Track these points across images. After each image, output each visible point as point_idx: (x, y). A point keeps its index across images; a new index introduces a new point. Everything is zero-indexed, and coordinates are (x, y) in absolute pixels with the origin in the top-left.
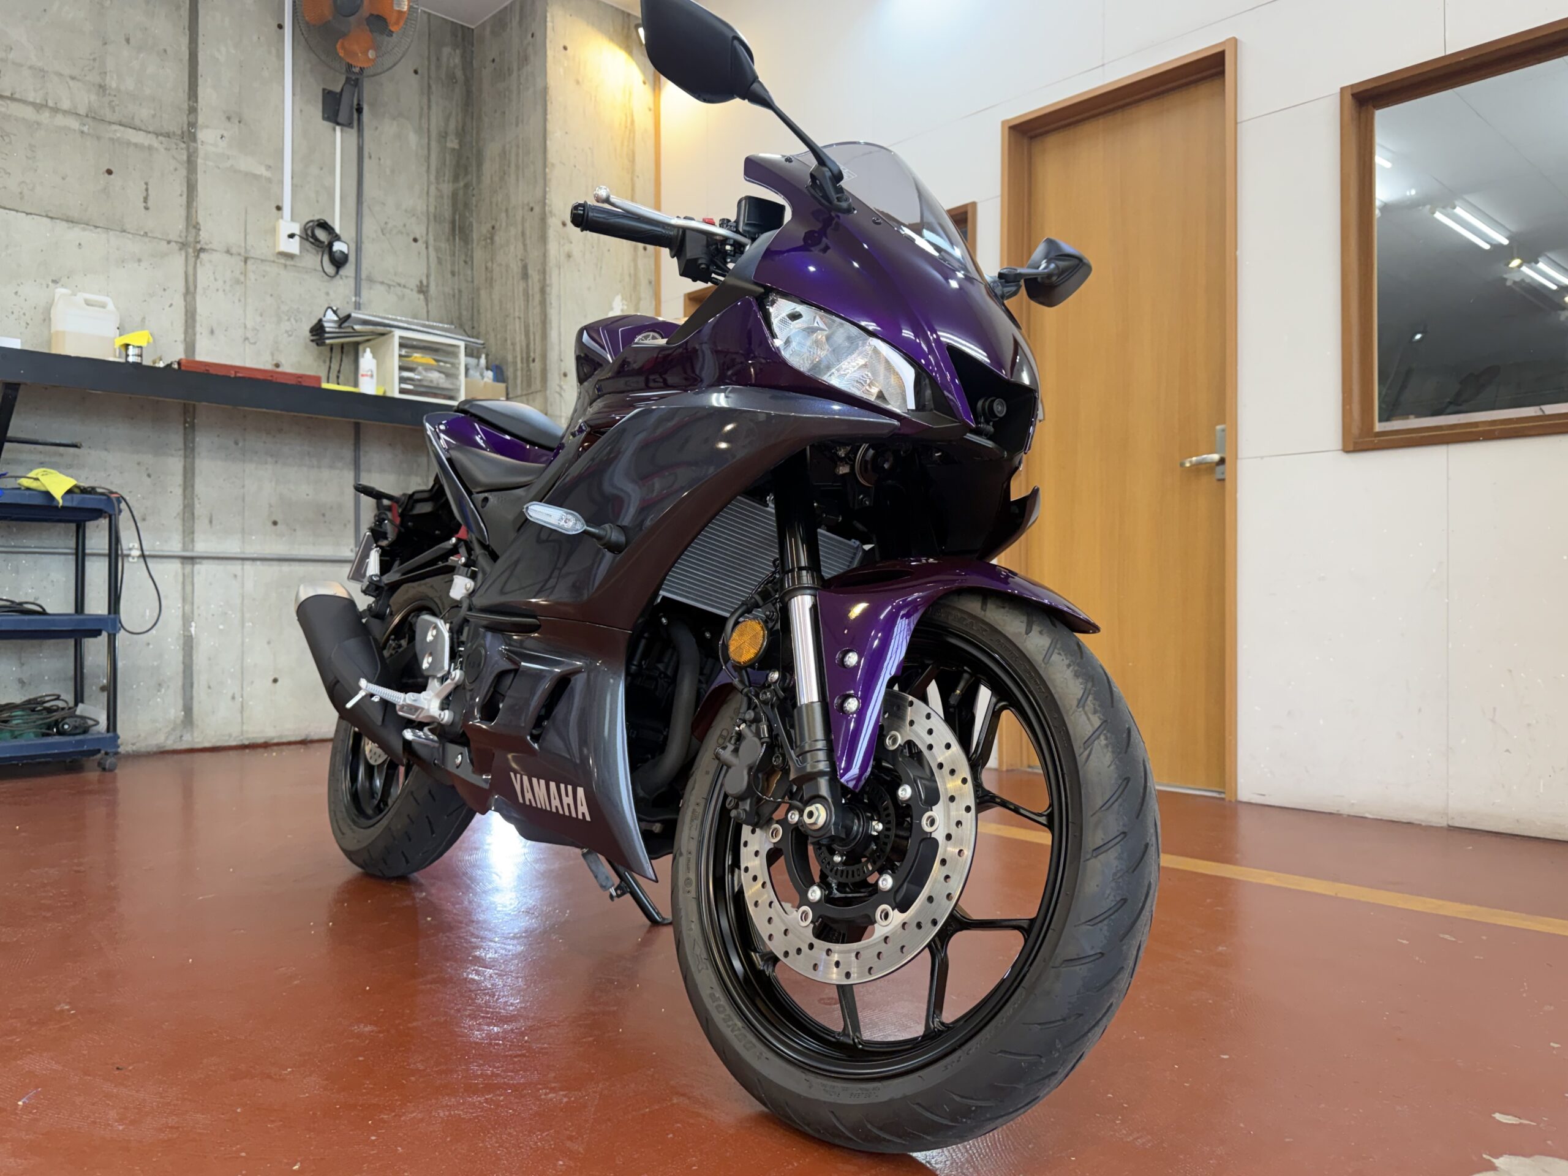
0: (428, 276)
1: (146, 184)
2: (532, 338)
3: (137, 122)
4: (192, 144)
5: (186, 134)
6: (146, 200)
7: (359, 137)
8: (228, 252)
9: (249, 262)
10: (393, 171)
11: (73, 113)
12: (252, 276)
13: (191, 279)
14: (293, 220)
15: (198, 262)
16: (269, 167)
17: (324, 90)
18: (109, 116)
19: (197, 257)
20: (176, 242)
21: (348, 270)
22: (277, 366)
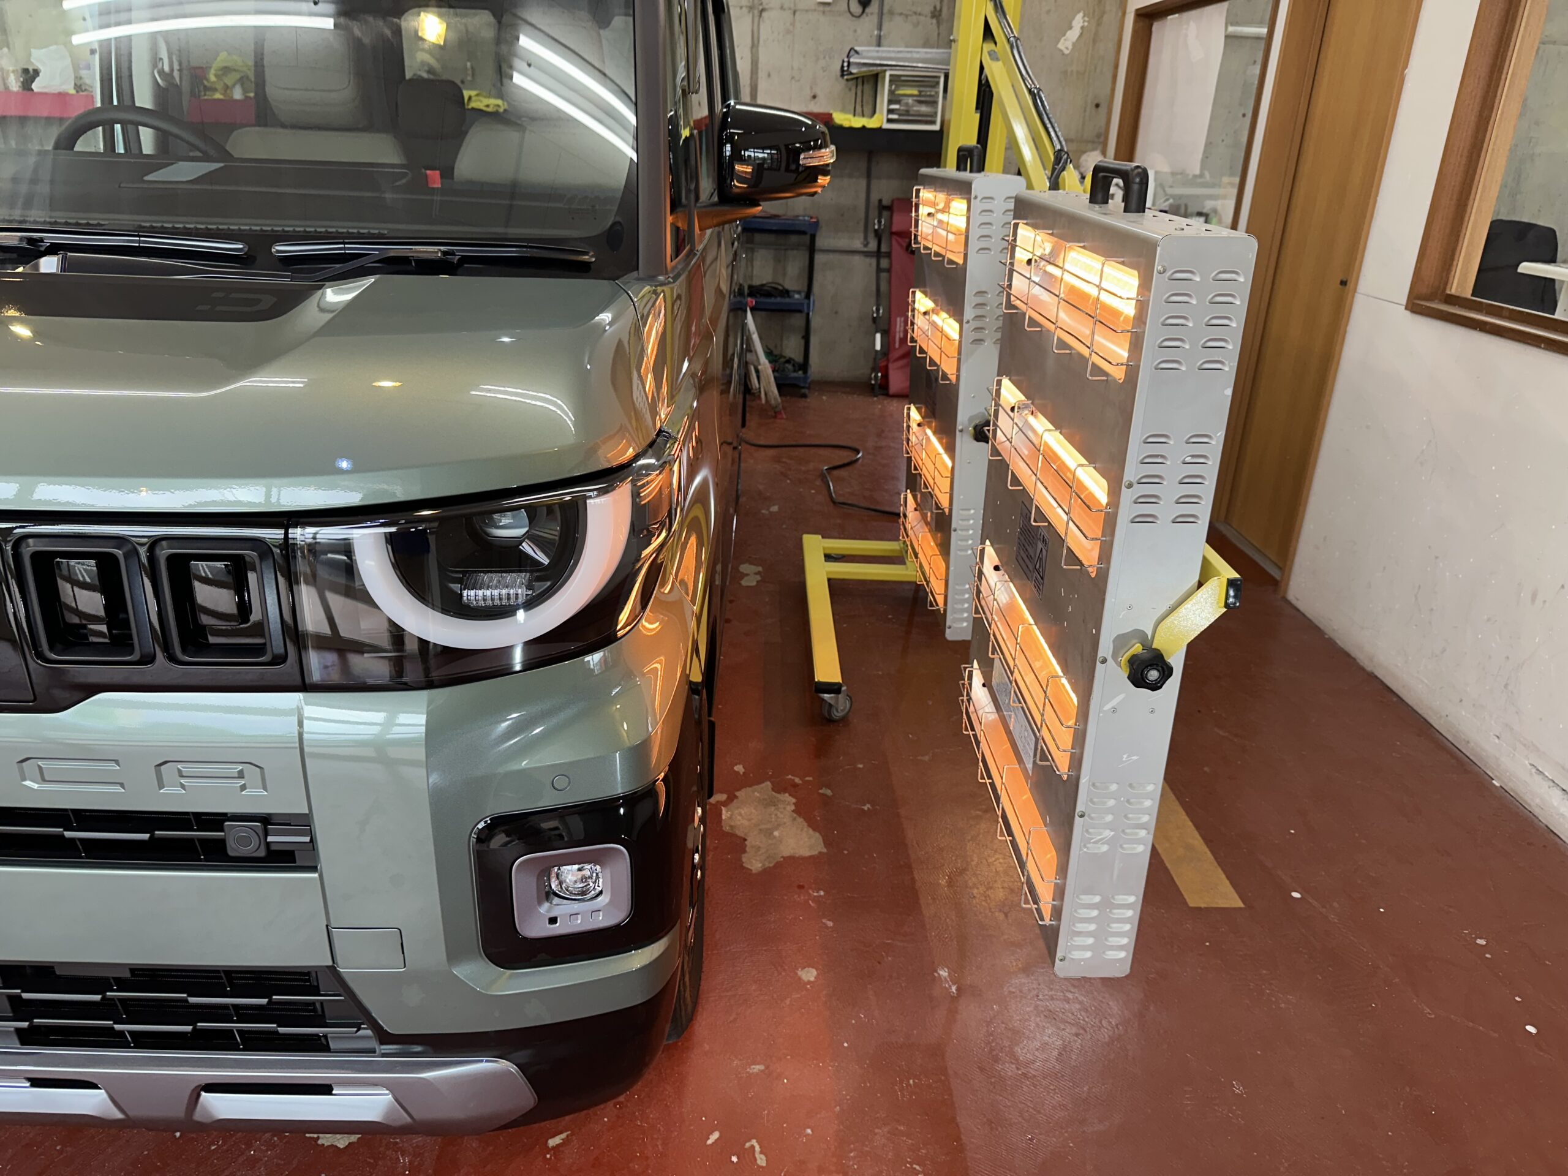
8: (782, 8)
9: (797, 14)
12: (798, 25)
13: (756, 35)
15: (761, 20)
19: (760, 16)
20: (747, 7)
21: (873, 7)
22: (814, 97)
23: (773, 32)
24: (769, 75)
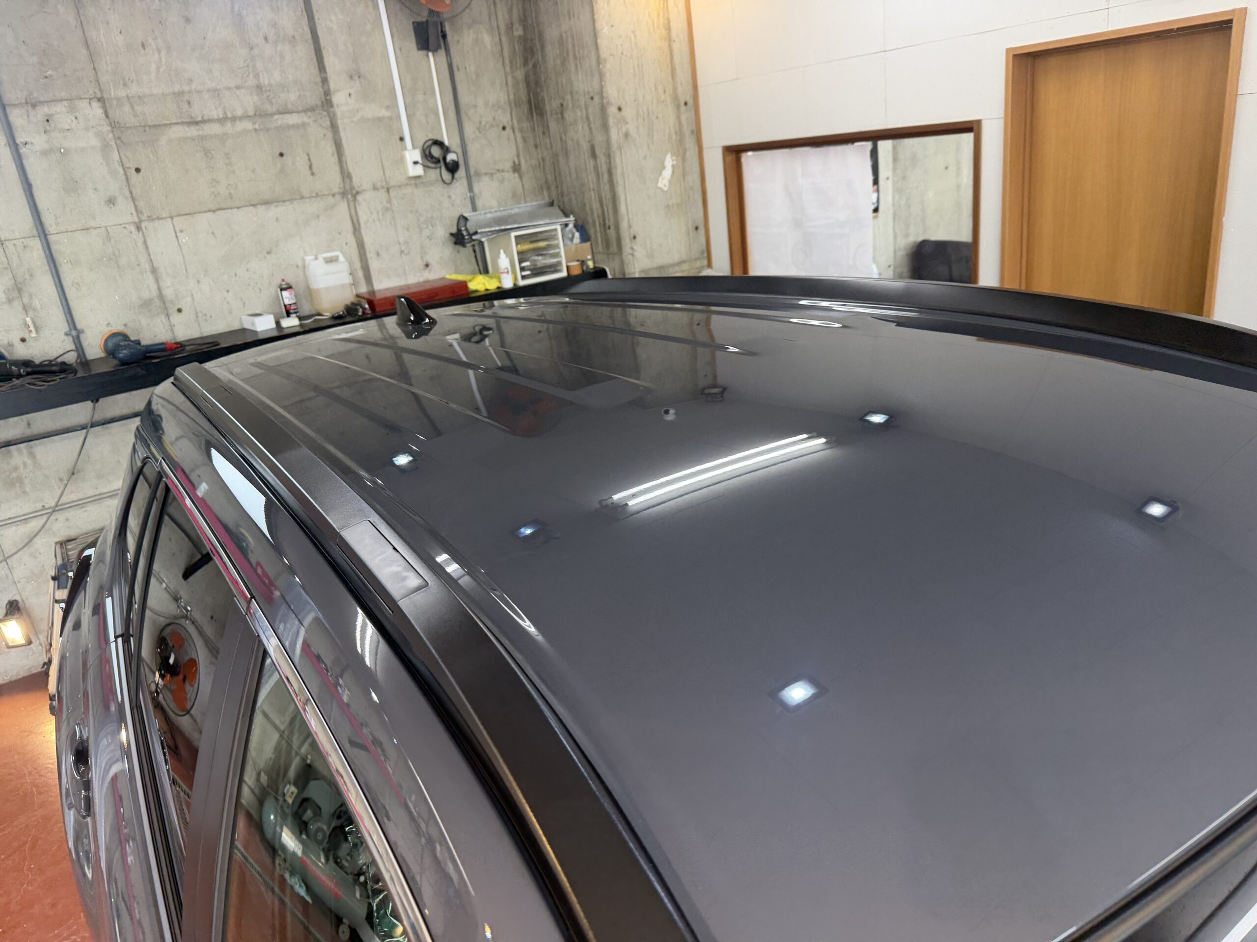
0: (518, 156)
1: (308, 155)
2: (605, 208)
3: (290, 106)
4: (331, 110)
5: (325, 103)
6: (311, 167)
7: (447, 55)
8: (375, 188)
9: (391, 191)
10: (477, 75)
11: (245, 117)
12: (394, 201)
13: (355, 219)
14: (414, 147)
15: (357, 204)
16: (388, 107)
17: (413, 23)
18: (269, 109)
19: (355, 200)
20: (339, 193)
21: (461, 173)
22: (427, 265)
23: (371, 213)
24: (378, 254)
